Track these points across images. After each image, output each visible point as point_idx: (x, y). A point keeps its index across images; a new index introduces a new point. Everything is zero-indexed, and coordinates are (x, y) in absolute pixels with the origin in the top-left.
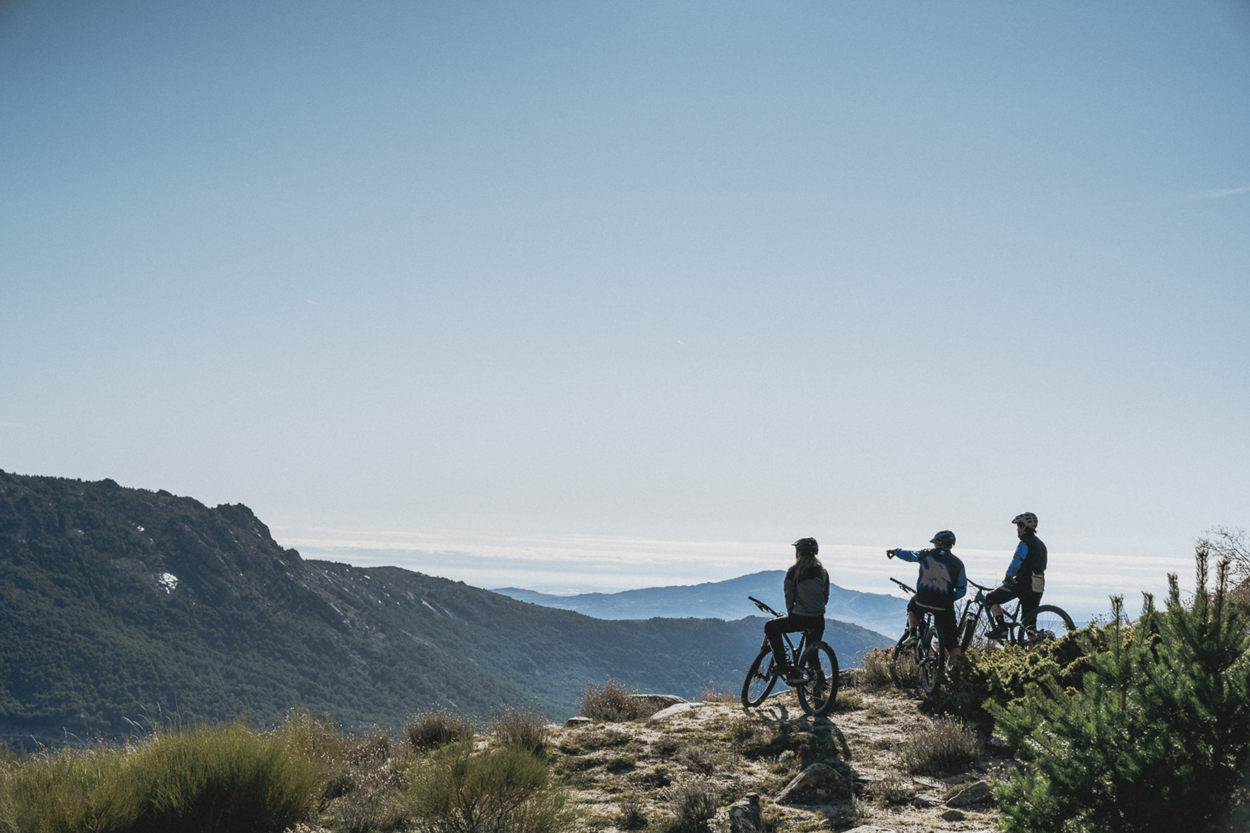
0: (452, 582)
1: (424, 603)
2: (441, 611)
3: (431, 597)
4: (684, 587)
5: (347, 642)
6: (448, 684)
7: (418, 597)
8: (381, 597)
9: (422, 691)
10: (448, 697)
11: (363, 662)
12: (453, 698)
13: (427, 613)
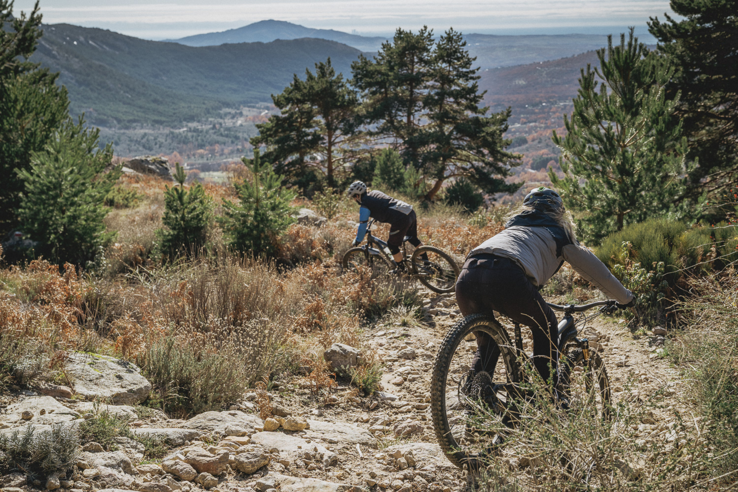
0: (102, 30)
1: (91, 42)
2: (101, 47)
3: (92, 39)
4: (218, 33)
5: (58, 64)
6: (122, 85)
7: (86, 39)
8: (65, 40)
9: (109, 89)
10: (125, 92)
11: (71, 75)
12: (127, 92)
13: (93, 48)
